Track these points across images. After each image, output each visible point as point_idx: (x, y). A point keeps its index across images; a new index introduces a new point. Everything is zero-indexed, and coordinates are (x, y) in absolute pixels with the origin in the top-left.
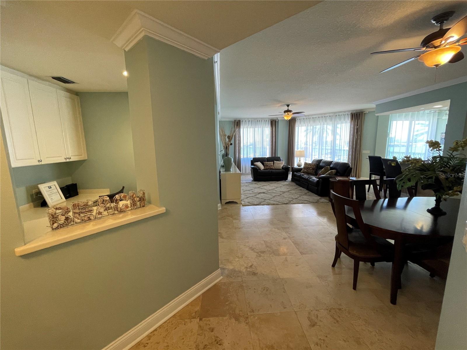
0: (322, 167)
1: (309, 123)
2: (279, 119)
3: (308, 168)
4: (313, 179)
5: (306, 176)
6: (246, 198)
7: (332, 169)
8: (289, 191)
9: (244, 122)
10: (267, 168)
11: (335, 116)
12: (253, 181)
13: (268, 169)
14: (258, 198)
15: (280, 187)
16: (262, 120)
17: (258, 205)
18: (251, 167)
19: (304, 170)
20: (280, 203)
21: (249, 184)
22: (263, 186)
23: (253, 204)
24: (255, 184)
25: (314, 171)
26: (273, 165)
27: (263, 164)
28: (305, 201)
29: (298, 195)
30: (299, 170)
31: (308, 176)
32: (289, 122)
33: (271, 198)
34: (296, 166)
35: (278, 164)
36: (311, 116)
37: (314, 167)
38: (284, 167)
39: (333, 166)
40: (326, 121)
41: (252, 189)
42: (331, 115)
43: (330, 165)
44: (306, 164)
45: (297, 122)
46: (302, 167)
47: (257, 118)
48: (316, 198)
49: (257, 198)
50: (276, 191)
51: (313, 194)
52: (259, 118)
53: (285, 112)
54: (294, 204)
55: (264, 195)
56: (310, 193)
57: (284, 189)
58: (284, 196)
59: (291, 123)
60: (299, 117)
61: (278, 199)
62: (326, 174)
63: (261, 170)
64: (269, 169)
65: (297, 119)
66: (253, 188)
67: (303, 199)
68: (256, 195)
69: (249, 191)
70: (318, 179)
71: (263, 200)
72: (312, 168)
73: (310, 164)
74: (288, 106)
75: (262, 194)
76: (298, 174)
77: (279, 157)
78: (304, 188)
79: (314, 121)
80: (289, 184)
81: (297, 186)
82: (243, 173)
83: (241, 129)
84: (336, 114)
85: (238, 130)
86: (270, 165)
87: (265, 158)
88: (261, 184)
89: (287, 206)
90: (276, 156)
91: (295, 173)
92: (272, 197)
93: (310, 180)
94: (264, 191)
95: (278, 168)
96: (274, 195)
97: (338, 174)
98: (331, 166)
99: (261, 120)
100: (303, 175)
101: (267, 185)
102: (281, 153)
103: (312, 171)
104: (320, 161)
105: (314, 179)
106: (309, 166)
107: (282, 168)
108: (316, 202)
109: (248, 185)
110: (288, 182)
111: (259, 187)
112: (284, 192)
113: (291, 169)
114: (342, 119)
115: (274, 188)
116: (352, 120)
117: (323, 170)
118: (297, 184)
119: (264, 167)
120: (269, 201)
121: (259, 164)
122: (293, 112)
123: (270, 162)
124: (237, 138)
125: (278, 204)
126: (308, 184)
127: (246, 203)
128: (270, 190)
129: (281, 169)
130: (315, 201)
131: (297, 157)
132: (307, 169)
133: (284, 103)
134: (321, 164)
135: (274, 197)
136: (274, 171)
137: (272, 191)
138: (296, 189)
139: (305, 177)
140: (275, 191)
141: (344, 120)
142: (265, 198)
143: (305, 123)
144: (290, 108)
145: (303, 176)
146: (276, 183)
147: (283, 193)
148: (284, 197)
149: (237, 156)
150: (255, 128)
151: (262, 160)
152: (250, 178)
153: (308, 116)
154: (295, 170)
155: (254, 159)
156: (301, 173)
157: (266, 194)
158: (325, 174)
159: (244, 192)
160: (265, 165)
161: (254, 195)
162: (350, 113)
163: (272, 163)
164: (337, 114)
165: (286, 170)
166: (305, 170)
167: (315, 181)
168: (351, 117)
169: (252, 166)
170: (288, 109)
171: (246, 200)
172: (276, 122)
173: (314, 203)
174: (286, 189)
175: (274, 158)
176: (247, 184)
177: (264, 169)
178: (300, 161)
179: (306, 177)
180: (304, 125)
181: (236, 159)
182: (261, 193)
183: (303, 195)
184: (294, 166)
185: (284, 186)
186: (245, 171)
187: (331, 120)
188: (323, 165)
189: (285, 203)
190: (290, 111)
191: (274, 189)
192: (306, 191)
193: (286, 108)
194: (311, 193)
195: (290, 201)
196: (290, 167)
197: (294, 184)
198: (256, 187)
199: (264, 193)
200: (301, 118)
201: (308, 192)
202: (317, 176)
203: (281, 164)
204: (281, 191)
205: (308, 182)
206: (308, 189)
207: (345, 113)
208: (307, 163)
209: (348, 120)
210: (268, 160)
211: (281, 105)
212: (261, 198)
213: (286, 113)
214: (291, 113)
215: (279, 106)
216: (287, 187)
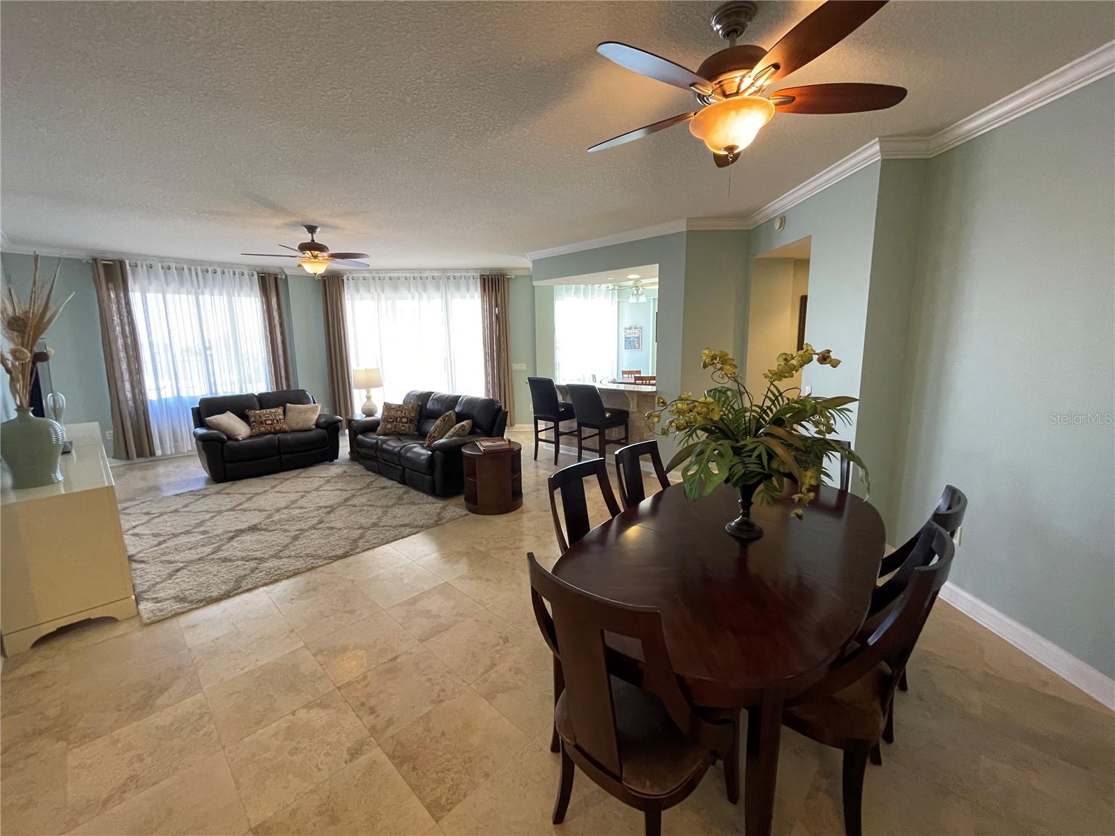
0: (434, 415)
1: (383, 292)
2: (288, 272)
3: (397, 418)
4: (415, 453)
5: (395, 445)
6: (171, 576)
7: (460, 417)
8: (347, 500)
9: (142, 271)
10: (262, 429)
11: (445, 278)
12: (208, 482)
13: (265, 434)
14: (230, 560)
15: (317, 489)
16: (226, 271)
17: (230, 597)
18: (195, 434)
19: (386, 425)
20: (320, 562)
21: (192, 499)
22: (250, 499)
23: (201, 601)
24: (218, 493)
25: (412, 426)
26: (281, 417)
27: (244, 417)
28: (403, 528)
29: (379, 511)
30: (371, 427)
31: (401, 444)
32: (321, 284)
33: (286, 547)
34: (359, 415)
35: (300, 412)
36: (386, 273)
37: (413, 414)
38: (322, 420)
39: (461, 411)
40: (425, 291)
41: (202, 523)
42: (436, 274)
43: (453, 408)
44: (387, 407)
45: (349, 288)
46: (379, 415)
47: (201, 263)
48: (432, 506)
49: (225, 560)
50: (302, 508)
51: (422, 494)
52: (211, 263)
53: (304, 247)
54: (369, 549)
55: (256, 536)
56: (414, 494)
57: (330, 495)
58: (332, 525)
59: (330, 287)
60: (350, 271)
61: (313, 542)
62: (450, 433)
63: (237, 440)
64: (270, 433)
65: (345, 278)
66: (208, 516)
67: (395, 523)
68: (218, 549)
69: (187, 533)
70: (430, 453)
71: (253, 564)
72: (407, 418)
73: (400, 406)
74: (312, 229)
75: (246, 538)
76: (371, 439)
77: (303, 391)
78: (393, 480)
79: (395, 288)
80: (345, 472)
81: (371, 477)
82: (164, 454)
83: (131, 294)
84: (447, 275)
85: (117, 296)
86: (272, 420)
87: (250, 397)
88: (245, 490)
89: (348, 565)
90: (293, 388)
91: (360, 437)
92: (287, 540)
93: (408, 455)
94: (256, 518)
95: (301, 426)
96: (294, 528)
97: (478, 430)
98: (457, 409)
99: (219, 270)
100: (384, 442)
101: (265, 492)
102: (308, 378)
103: (409, 427)
104: (426, 397)
105: (420, 451)
106: (399, 413)
107: (318, 425)
108: (436, 524)
109: (186, 506)
110: (340, 465)
111: (235, 503)
112: (331, 509)
113: (344, 423)
114: (463, 289)
115: (293, 496)
116: (485, 291)
117: (438, 422)
118: (368, 468)
119: (252, 429)
120: (276, 563)
121: (229, 421)
122: (331, 252)
123: (273, 410)
124: (118, 329)
125: (313, 568)
126: (404, 468)
127: (166, 605)
128: (278, 510)
129: (313, 429)
130: (432, 521)
131: (359, 387)
132: (393, 422)
133: (294, 219)
134: (429, 405)
135: (296, 538)
136: (289, 437)
137: (285, 511)
138: (368, 486)
139: (391, 448)
140: (298, 511)
141: (468, 291)
142: (258, 554)
143: (369, 292)
144: (319, 238)
145: (384, 446)
146: (303, 475)
147: (329, 513)
148: (332, 528)
149: (129, 395)
150: (200, 297)
151: (240, 406)
152: (197, 470)
153: (378, 271)
154: (359, 430)
155: (204, 402)
156: (379, 435)
157: (264, 530)
158: (447, 435)
159: (159, 544)
160: (252, 419)
161: (208, 549)
162: (478, 275)
163: (280, 410)
164: (451, 274)
165: (330, 430)
166: (389, 426)
167: (422, 457)
168: (482, 284)
169: (201, 431)
170: (313, 240)
171: (168, 590)
172: (279, 282)
173: (431, 526)
174: (338, 492)
175: (284, 397)
176: (178, 504)
177: (251, 437)
178: (369, 398)
179: (395, 447)
180: (369, 296)
181: (123, 406)
182: (242, 531)
183: (394, 505)
184: (353, 413)
185: (328, 481)
186: (176, 447)
187: (438, 288)
188: (436, 407)
189: (340, 552)
190: (322, 248)
191: (293, 502)
192: (397, 489)
193: (306, 238)
194: (416, 492)
195: (355, 541)
196: (340, 421)
197: (358, 468)
198: (223, 508)
199: (253, 529)
200: (358, 277)
201: (405, 493)
202: (424, 440)
203: (312, 413)
204: (321, 507)
205: (402, 460)
206: (403, 481)
207: (467, 272)
208: (391, 405)
209: (476, 291)
210: (263, 401)
211: (286, 224)
212: (243, 559)
213: (309, 252)
214: (325, 254)
215: (277, 227)
216: (340, 485)
